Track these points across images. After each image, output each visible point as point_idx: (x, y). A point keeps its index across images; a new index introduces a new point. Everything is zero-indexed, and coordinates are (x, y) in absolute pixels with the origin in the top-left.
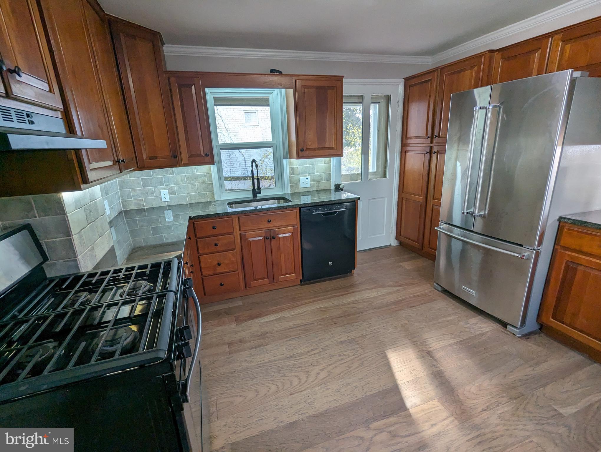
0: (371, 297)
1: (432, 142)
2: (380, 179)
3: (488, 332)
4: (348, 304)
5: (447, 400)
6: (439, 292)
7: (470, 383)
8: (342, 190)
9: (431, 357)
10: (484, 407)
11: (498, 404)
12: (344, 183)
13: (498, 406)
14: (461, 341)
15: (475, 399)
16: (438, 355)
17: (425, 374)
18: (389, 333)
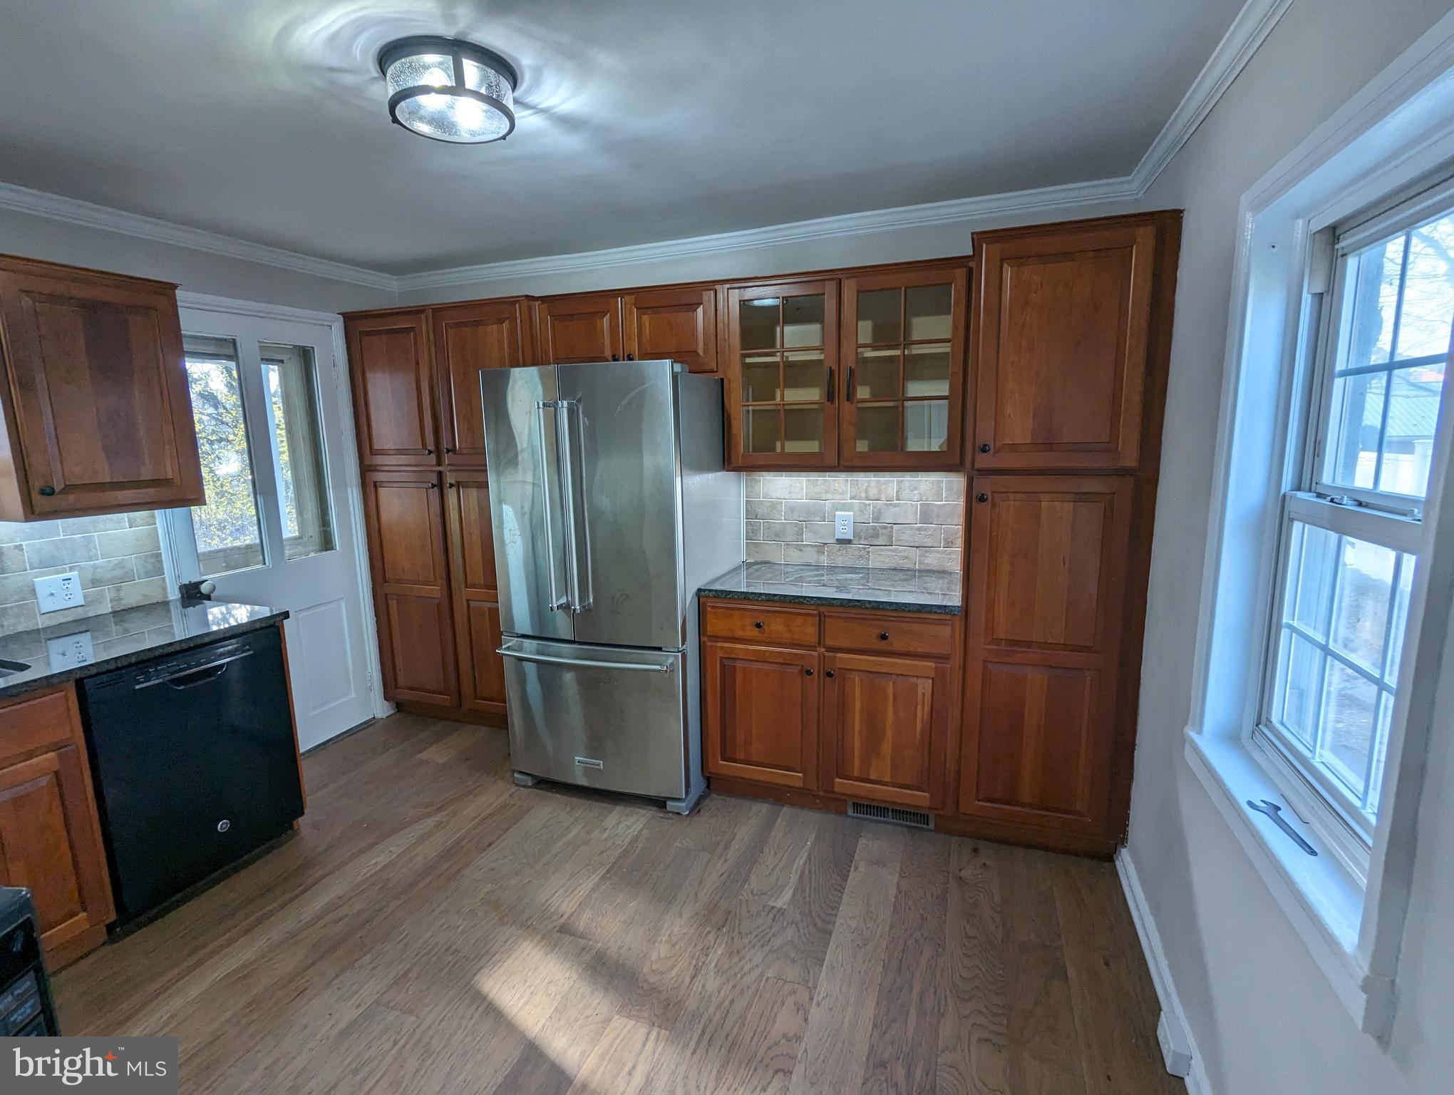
0: (378, 868)
1: (439, 463)
2: (318, 554)
3: (641, 830)
4: (319, 917)
5: (633, 1002)
6: (529, 790)
7: (654, 943)
8: (208, 597)
9: (572, 934)
10: (691, 971)
11: (706, 951)
12: (210, 579)
13: (707, 955)
14: (608, 872)
15: (673, 966)
16: (582, 923)
17: (575, 977)
18: (463, 932)
